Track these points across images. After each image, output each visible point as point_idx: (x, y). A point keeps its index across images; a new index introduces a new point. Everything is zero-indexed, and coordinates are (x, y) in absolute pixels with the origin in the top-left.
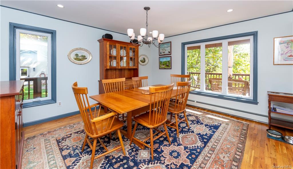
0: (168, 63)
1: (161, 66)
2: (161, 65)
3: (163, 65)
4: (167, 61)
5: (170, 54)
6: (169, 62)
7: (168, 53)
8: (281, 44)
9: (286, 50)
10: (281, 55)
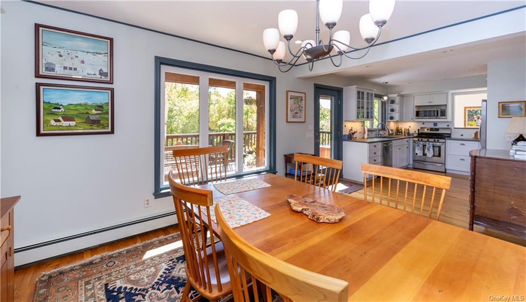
0: (94, 112)
1: (53, 123)
2: (49, 118)
3: (66, 118)
4: (90, 103)
5: (108, 79)
6: (99, 107)
7: (98, 77)
8: (291, 99)
9: (294, 106)
10: (291, 111)
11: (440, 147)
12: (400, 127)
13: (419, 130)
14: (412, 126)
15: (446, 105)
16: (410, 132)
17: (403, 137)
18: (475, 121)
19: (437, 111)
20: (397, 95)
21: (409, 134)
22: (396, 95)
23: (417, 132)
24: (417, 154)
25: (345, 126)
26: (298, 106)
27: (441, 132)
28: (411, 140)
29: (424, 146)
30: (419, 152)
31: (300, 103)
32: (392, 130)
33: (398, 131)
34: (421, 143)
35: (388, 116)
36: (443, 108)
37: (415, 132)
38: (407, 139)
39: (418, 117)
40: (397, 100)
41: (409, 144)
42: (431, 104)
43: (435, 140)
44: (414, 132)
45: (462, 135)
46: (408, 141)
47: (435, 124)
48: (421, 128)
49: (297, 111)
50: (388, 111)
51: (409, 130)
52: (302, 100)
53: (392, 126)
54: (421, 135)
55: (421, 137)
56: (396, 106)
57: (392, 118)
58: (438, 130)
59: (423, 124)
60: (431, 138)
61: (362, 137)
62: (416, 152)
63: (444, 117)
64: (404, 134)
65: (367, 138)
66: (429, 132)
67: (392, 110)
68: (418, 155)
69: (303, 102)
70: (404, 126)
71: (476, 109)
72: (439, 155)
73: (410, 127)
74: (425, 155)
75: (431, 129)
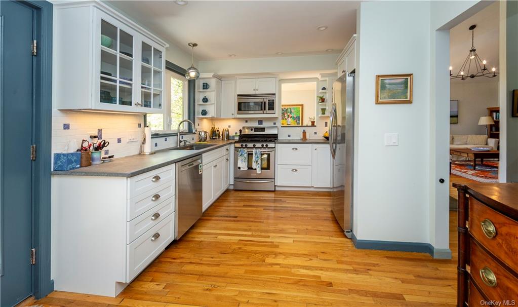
11: (269, 155)
12: (216, 127)
13: (241, 131)
14: (232, 126)
15: (274, 95)
16: (230, 135)
17: (221, 144)
18: (286, 119)
19: (265, 103)
20: (212, 74)
21: (228, 137)
22: (210, 75)
23: (239, 134)
24: (239, 168)
25: (66, 127)
27: (267, 132)
28: (232, 147)
29: (250, 155)
30: (243, 165)
32: (206, 133)
33: (214, 134)
34: (246, 150)
35: (198, 109)
36: (271, 98)
37: (236, 133)
38: (226, 147)
39: (240, 112)
40: (213, 83)
41: (229, 154)
42: (257, 93)
43: (263, 146)
44: (234, 135)
45: (289, 136)
46: (227, 149)
47: (260, 122)
48: (244, 127)
50: (199, 101)
51: (228, 131)
53: (205, 126)
54: (244, 138)
55: (245, 141)
56: (211, 94)
57: (204, 113)
58: (263, 129)
59: (246, 121)
60: (258, 142)
61: (137, 152)
62: (238, 166)
63: (271, 111)
64: (221, 137)
65: (152, 154)
66: (253, 132)
67: (205, 100)
68: (242, 169)
70: (221, 126)
71: (286, 107)
72: (268, 168)
73: (229, 127)
74: (250, 168)
75: (257, 129)
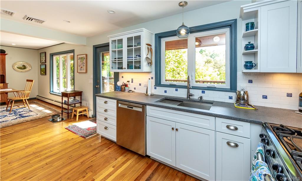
5: (45, 62)
8: (79, 59)
9: (80, 63)
10: (79, 66)
25: (123, 77)
26: (82, 63)
31: (83, 61)
49: (82, 66)
52: (84, 59)
69: (85, 60)
